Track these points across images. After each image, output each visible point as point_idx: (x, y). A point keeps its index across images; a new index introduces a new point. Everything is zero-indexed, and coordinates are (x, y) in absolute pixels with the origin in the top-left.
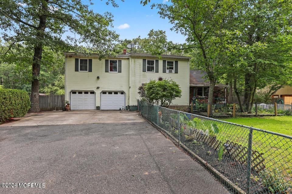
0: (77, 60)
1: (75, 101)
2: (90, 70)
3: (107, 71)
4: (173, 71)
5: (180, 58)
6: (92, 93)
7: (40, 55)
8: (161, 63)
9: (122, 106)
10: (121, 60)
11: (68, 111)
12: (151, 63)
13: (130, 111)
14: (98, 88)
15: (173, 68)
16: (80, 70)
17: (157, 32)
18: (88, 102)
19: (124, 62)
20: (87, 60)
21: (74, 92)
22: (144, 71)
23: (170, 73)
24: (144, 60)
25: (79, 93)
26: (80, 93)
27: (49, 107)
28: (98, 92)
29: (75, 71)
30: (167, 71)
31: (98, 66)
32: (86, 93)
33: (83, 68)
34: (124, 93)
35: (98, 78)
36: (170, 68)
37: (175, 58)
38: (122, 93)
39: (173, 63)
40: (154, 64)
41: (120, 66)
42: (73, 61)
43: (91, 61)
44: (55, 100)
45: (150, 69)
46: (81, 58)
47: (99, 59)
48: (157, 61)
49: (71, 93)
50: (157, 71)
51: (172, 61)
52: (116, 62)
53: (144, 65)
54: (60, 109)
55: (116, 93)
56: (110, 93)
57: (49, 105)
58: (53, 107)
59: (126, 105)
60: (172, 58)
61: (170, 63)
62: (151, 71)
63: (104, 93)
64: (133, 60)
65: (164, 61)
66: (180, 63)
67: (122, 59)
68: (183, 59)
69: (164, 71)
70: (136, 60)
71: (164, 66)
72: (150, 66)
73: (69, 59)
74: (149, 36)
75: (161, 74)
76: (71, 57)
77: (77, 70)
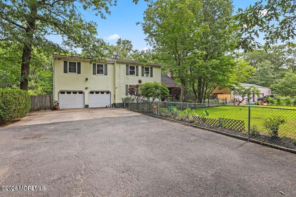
0: (65, 63)
1: (63, 101)
2: (79, 72)
3: (94, 74)
4: (149, 75)
5: (154, 66)
6: (81, 92)
7: (29, 56)
8: (140, 68)
9: (108, 104)
10: (107, 65)
11: (57, 110)
12: (132, 68)
13: (116, 107)
14: (87, 88)
15: (149, 73)
16: (69, 72)
17: (124, 41)
18: (77, 101)
19: (110, 67)
20: (76, 63)
21: (63, 92)
22: (127, 74)
23: (147, 77)
24: (127, 66)
25: (67, 93)
26: (69, 93)
27: (36, 108)
28: (87, 92)
29: (64, 73)
30: (145, 75)
31: (87, 68)
32: (75, 93)
33: (72, 70)
34: (109, 93)
35: (87, 79)
36: (147, 73)
37: (150, 65)
38: (108, 92)
39: (149, 68)
40: (134, 69)
41: (106, 69)
42: (62, 64)
43: (79, 64)
44: (42, 100)
45: (132, 73)
46: (70, 61)
47: (90, 63)
48: (137, 67)
49: (60, 93)
50: (137, 75)
51: (148, 67)
52: (102, 66)
53: (127, 70)
54: (48, 109)
55: (102, 93)
56: (97, 93)
57: (36, 105)
58: (40, 107)
59: (112, 103)
60: (148, 65)
61: (147, 69)
62: (133, 74)
63: (92, 93)
64: (118, 65)
65: (143, 67)
66: (154, 69)
67: (108, 63)
68: (156, 66)
69: (143, 75)
70: (121, 65)
71: (142, 71)
72: (132, 70)
73: (57, 61)
74: (117, 44)
75: (140, 77)
76: (59, 59)
77: (65, 71)
